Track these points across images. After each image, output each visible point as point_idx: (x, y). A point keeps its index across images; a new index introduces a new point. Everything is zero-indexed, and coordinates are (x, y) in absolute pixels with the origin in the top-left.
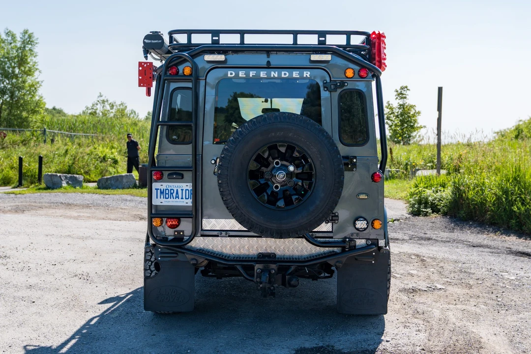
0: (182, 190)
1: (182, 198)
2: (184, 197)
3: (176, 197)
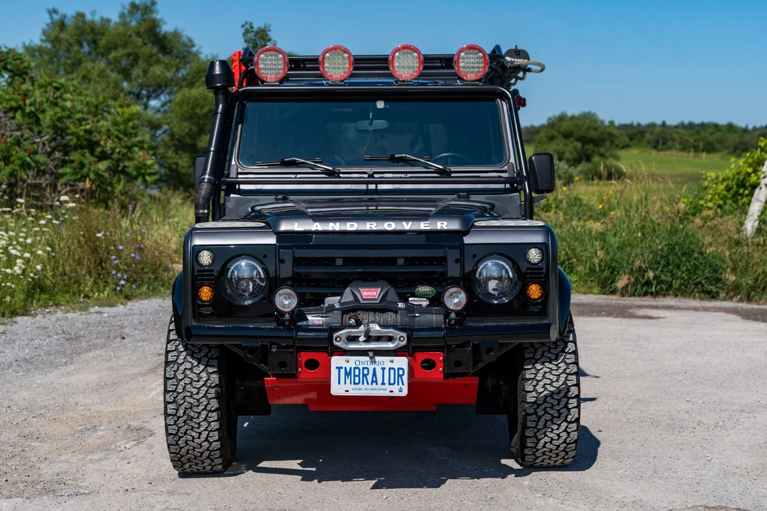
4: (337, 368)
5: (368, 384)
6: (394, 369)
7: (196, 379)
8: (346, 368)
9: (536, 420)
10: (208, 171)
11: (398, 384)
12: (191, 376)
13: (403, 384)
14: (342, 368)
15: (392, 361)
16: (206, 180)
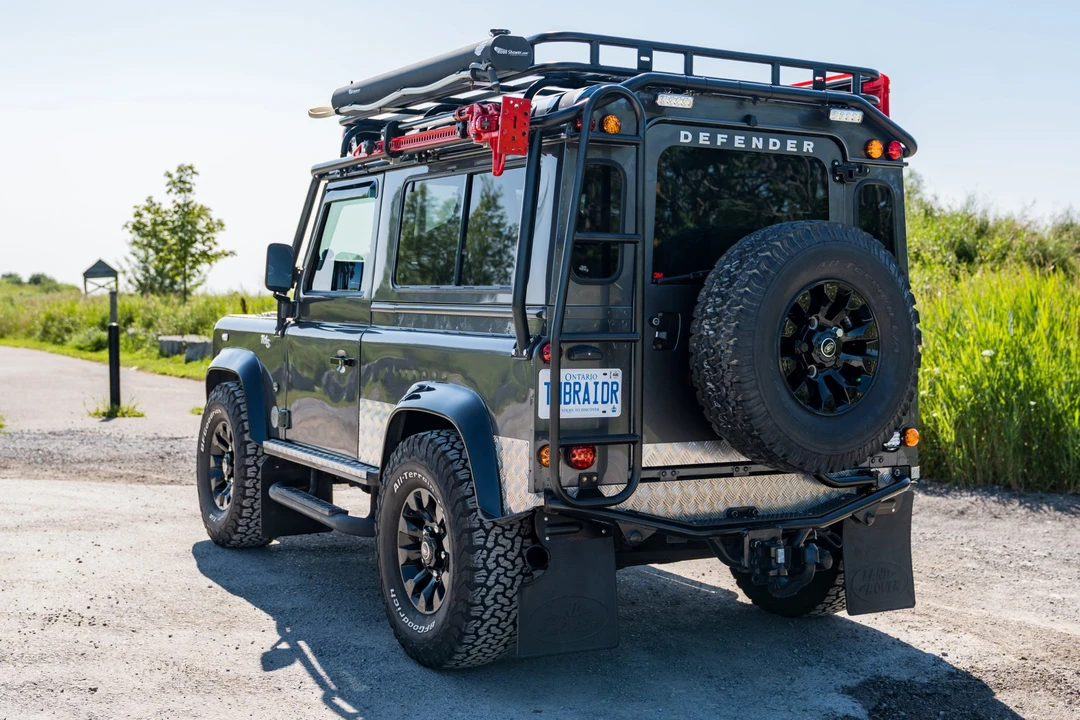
0: (596, 384)
1: (596, 402)
2: (599, 399)
3: (585, 400)
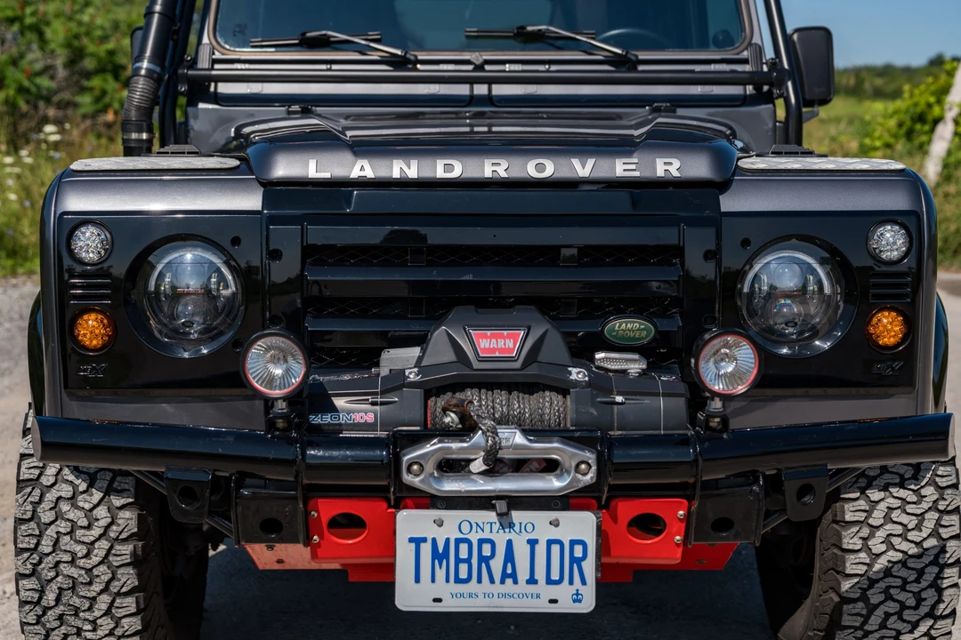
4: (411, 540)
5: (492, 581)
6: (559, 542)
7: (84, 522)
8: (434, 540)
9: (864, 612)
10: (148, 53)
11: (571, 582)
12: (71, 516)
13: (584, 582)
14: (424, 540)
15: (555, 523)
16: (143, 72)
